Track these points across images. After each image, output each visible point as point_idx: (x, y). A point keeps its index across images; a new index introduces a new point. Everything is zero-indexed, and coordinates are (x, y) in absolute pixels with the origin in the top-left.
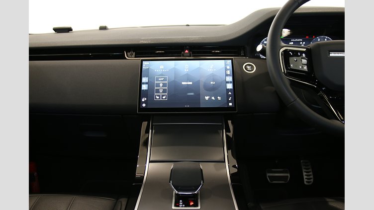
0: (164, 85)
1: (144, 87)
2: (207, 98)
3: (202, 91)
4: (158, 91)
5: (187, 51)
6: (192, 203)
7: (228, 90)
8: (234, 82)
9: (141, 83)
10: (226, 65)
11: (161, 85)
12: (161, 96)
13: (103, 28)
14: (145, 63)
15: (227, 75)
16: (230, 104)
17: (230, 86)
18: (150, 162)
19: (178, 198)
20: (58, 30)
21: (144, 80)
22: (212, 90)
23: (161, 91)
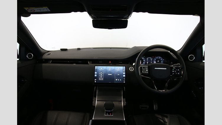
0: (102, 75)
1: (96, 75)
2: (116, 80)
3: (115, 77)
4: (100, 77)
5: (110, 62)
6: (111, 114)
7: (124, 77)
8: (126, 74)
9: (94, 74)
10: (123, 68)
11: (101, 75)
12: (101, 79)
13: (79, 49)
14: (96, 67)
15: (123, 72)
16: (124, 82)
17: (124, 76)
18: (97, 101)
19: (106, 112)
20: (62, 50)
21: (96, 73)
22: (118, 77)
23: (101, 77)
